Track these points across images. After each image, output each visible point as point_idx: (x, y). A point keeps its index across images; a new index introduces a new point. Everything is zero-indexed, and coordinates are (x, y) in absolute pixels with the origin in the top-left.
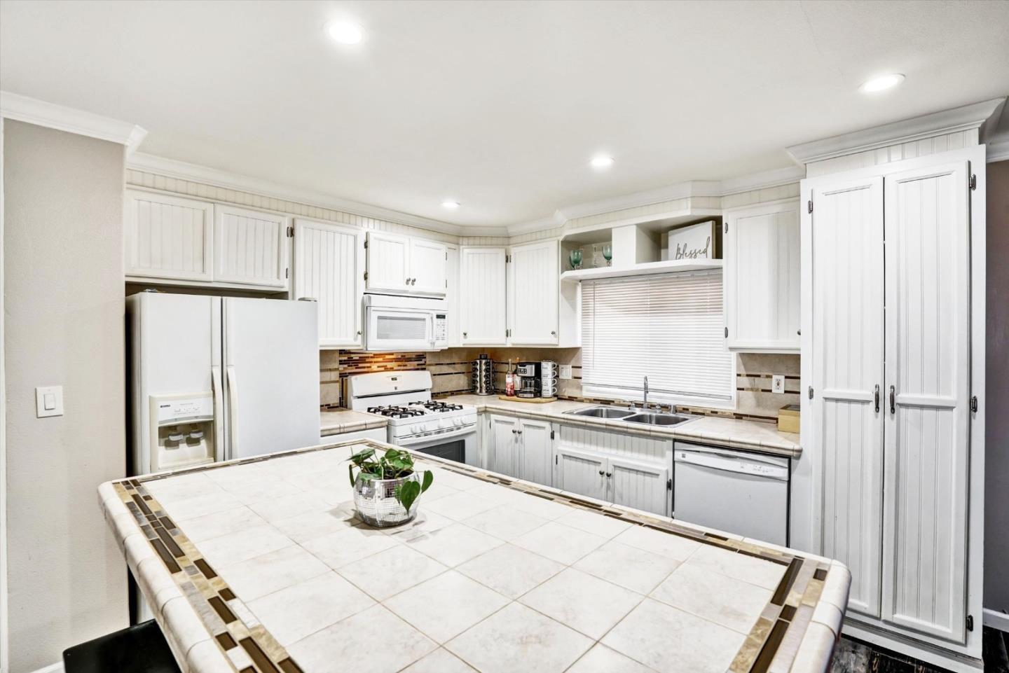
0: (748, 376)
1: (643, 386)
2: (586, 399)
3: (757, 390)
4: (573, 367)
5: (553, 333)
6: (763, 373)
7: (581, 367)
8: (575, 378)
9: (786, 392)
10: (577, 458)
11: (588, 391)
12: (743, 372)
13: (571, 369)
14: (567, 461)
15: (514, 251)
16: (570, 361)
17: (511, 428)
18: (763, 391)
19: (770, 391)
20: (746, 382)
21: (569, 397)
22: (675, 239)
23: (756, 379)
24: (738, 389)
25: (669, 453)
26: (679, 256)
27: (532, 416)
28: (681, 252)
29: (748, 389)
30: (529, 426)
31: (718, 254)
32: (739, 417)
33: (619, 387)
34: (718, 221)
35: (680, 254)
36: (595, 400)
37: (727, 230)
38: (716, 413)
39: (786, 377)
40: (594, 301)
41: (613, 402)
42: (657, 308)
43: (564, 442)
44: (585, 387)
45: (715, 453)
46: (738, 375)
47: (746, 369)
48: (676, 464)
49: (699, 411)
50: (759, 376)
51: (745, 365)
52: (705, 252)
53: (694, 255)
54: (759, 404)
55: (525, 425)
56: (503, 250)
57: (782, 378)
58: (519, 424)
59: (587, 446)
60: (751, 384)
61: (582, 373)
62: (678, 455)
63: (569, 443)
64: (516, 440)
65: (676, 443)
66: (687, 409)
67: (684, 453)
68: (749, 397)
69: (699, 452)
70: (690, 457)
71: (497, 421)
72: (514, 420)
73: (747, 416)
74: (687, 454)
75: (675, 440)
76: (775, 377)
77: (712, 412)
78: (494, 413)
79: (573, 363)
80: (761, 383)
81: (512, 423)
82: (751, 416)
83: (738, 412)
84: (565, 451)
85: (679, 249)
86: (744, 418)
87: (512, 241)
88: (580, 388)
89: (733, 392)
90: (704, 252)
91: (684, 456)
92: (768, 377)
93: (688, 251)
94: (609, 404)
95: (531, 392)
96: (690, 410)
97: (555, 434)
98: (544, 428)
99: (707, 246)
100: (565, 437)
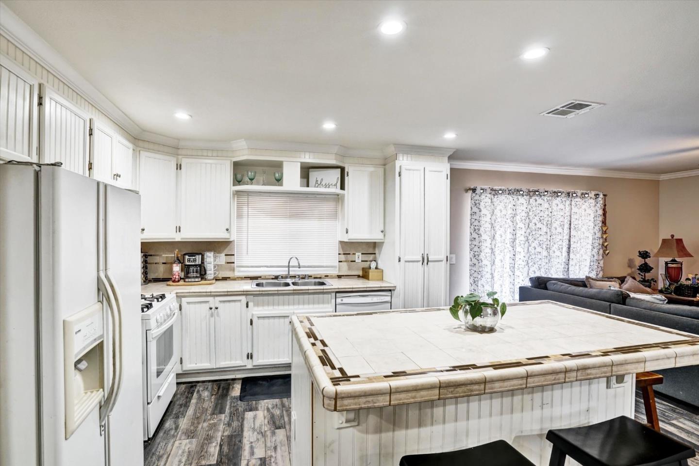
0: (344, 254)
1: (297, 265)
2: (238, 278)
3: (348, 261)
4: (226, 255)
5: (227, 230)
6: (351, 253)
7: (234, 255)
8: (228, 263)
9: (362, 261)
10: (268, 317)
11: (239, 271)
12: (342, 252)
13: (224, 257)
14: (261, 321)
15: (184, 162)
16: (223, 251)
17: (207, 306)
18: (351, 261)
19: (355, 261)
20: (343, 258)
21: (222, 278)
22: (314, 175)
23: (348, 255)
24: (339, 262)
25: (333, 301)
26: (317, 185)
27: (228, 293)
28: (319, 183)
29: (344, 261)
30: (224, 302)
31: (342, 187)
32: (339, 277)
33: (267, 267)
34: (343, 169)
35: (318, 184)
36: (245, 278)
37: (348, 175)
38: (327, 276)
39: (362, 254)
40: (248, 207)
41: (260, 277)
42: (295, 215)
43: (256, 308)
44: (236, 269)
45: (359, 296)
46: (339, 254)
47: (343, 251)
48: (337, 306)
49: (318, 276)
50: (349, 254)
51: (343, 248)
52: (336, 185)
53: (327, 186)
54: (349, 269)
55: (220, 301)
56: (175, 159)
57: (360, 254)
58: (214, 302)
59: (276, 307)
60: (345, 258)
61: (235, 259)
62: (339, 301)
63: (261, 308)
64: (212, 315)
65: (337, 294)
66: (311, 276)
67: (342, 298)
68: (344, 265)
69: (350, 296)
70: (346, 300)
71: (189, 303)
72: (210, 299)
73: (343, 276)
74: (344, 299)
75: (337, 292)
76: (357, 254)
77: (325, 276)
78: (184, 297)
79: (226, 251)
80: (350, 257)
81: (207, 302)
82: (346, 276)
83: (339, 274)
84: (258, 314)
85: (317, 181)
86: (342, 277)
87: (180, 152)
88: (234, 270)
89: (337, 264)
90: (334, 185)
91: (342, 300)
92: (353, 254)
93: (323, 183)
94: (257, 279)
95: (197, 277)
96: (313, 276)
97: (249, 304)
98: (240, 301)
99: (337, 182)
100: (257, 304)
